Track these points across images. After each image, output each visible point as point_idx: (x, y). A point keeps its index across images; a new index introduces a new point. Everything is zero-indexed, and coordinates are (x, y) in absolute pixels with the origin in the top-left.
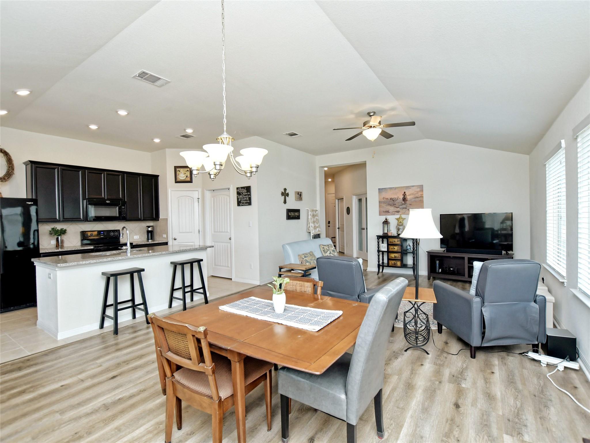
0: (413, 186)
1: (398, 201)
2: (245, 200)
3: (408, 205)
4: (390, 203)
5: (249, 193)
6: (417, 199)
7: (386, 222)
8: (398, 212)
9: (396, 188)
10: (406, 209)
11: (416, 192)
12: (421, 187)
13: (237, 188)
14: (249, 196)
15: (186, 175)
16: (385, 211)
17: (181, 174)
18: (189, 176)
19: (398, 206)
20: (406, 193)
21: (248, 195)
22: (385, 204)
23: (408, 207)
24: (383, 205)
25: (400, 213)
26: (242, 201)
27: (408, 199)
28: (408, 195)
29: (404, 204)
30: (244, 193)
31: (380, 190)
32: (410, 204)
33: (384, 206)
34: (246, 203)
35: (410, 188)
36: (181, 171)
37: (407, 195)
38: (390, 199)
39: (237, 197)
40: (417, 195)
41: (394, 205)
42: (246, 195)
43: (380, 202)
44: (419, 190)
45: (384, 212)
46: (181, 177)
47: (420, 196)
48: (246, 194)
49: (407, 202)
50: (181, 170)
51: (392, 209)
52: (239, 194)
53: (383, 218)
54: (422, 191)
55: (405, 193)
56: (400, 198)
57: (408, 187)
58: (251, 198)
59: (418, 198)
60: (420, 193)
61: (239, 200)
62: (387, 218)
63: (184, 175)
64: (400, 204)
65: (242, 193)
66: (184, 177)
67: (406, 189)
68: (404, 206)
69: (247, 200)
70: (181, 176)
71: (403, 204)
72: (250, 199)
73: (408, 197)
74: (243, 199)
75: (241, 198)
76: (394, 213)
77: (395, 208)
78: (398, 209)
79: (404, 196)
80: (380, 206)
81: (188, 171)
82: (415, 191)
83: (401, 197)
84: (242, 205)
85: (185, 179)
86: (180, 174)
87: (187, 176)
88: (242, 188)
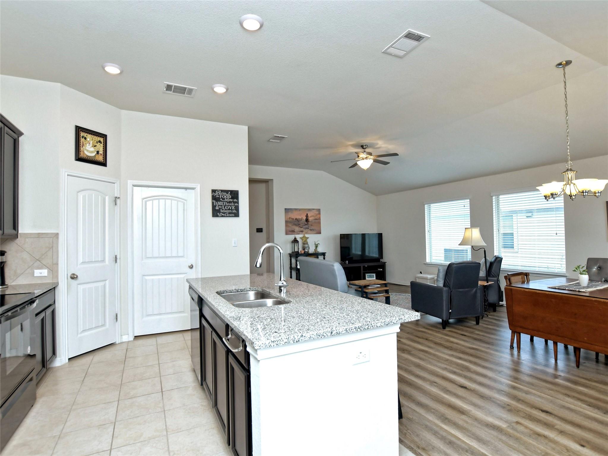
0: (314, 209)
1: (302, 222)
2: (229, 209)
3: (310, 226)
4: (296, 223)
5: (235, 200)
6: (316, 221)
7: (295, 241)
8: (302, 231)
9: (300, 210)
10: (308, 229)
11: (315, 215)
12: (319, 210)
13: (214, 191)
14: (236, 204)
15: (97, 149)
16: (291, 230)
17: (88, 145)
18: (101, 152)
19: (301, 226)
20: (308, 215)
21: (235, 202)
22: (291, 224)
23: (310, 227)
25: (304, 233)
26: (222, 210)
27: (310, 220)
28: (310, 217)
29: (307, 224)
30: (226, 199)
31: (287, 210)
32: (311, 225)
33: (290, 225)
34: (229, 213)
35: (311, 211)
36: (88, 139)
37: (309, 216)
38: (295, 219)
39: (213, 203)
40: (316, 217)
41: (298, 225)
42: (230, 202)
43: (286, 222)
44: (317, 213)
45: (290, 231)
46: (88, 151)
47: (318, 218)
48: (231, 200)
49: (310, 223)
50: (89, 137)
51: (297, 229)
52: (214, 198)
53: (291, 237)
54: (320, 214)
55: (307, 214)
56: (303, 219)
57: (309, 210)
58: (239, 207)
59: (317, 219)
60: (318, 216)
61: (217, 208)
62: (296, 237)
63: (92, 149)
64: (303, 224)
65: (224, 199)
66: (92, 152)
67: (308, 211)
68: (307, 226)
69: (232, 210)
70: (87, 148)
71: (306, 224)
72: (237, 208)
73: (310, 219)
74: (224, 207)
75: (222, 206)
76: (299, 232)
77: (300, 228)
78: (302, 229)
79: (307, 217)
80: (286, 226)
81: (100, 142)
82: (315, 214)
83: (305, 218)
84: (222, 216)
85: (95, 156)
86: (86, 144)
87: (98, 152)
88: (222, 191)
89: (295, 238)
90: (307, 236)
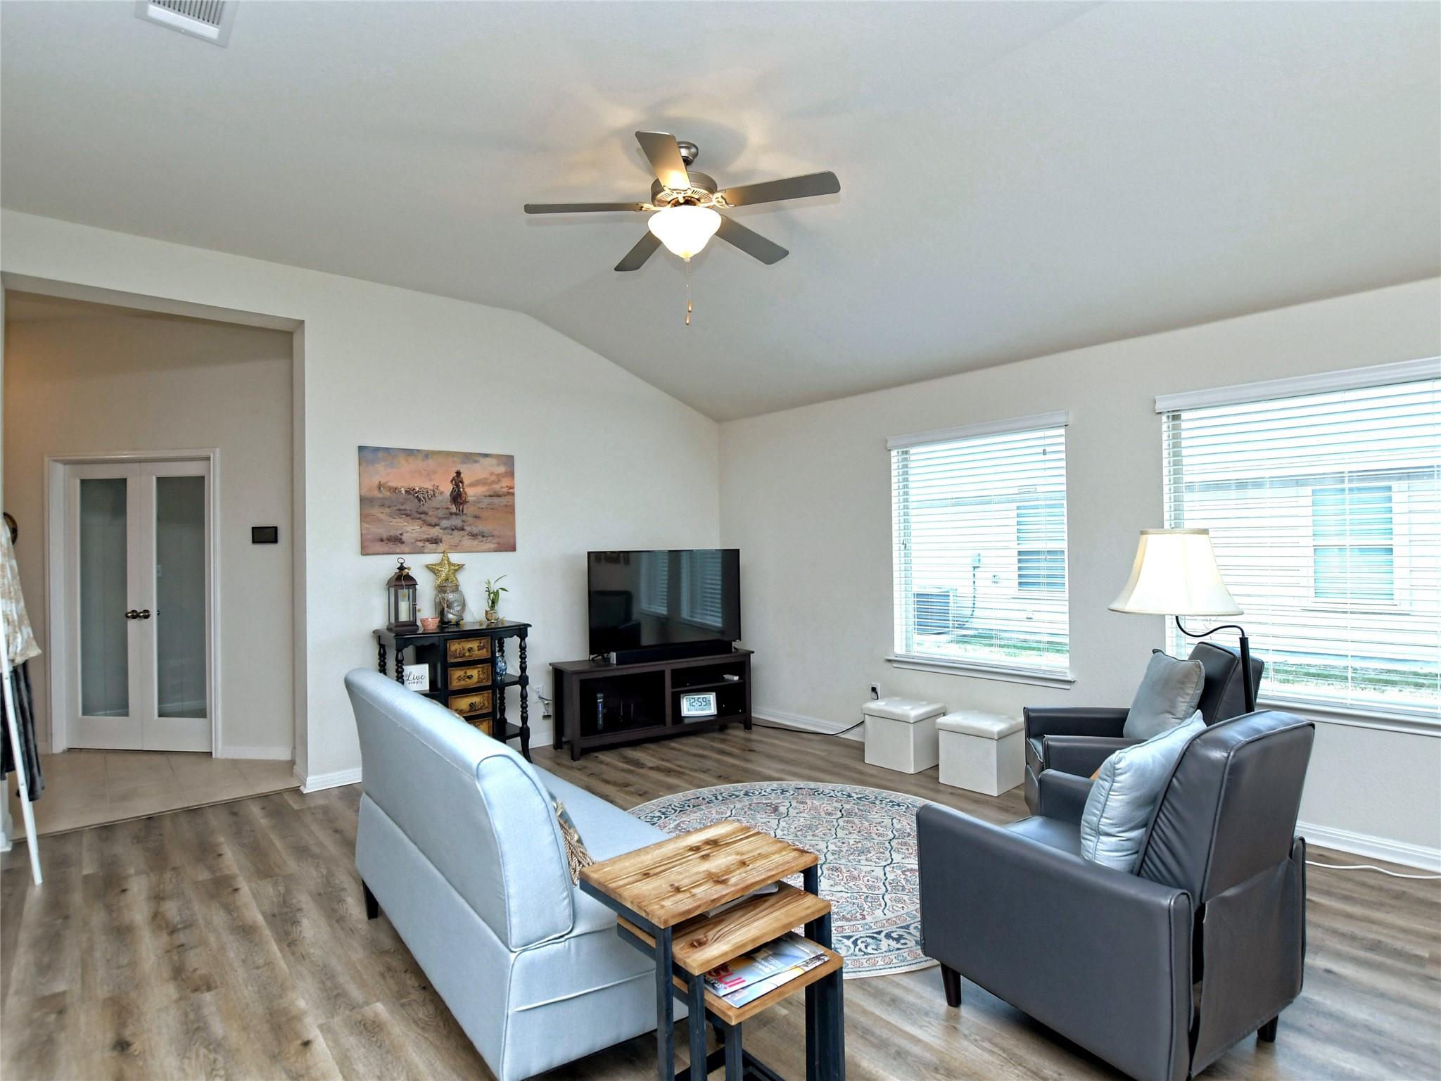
0: (486, 456)
1: (435, 503)
3: (470, 519)
4: (407, 507)
6: (496, 500)
7: (402, 580)
8: (436, 541)
9: (427, 455)
10: (462, 532)
11: (493, 478)
12: (509, 461)
16: (385, 536)
19: (434, 520)
20: (462, 475)
22: (388, 510)
23: (470, 525)
24: (376, 511)
25: (442, 547)
27: (469, 499)
28: (472, 485)
29: (456, 514)
31: (367, 454)
32: (476, 517)
33: (382, 516)
35: (476, 462)
37: (466, 482)
38: (406, 491)
40: (497, 487)
41: (420, 515)
43: (364, 501)
44: (501, 469)
45: (382, 540)
47: (506, 490)
49: (468, 509)
51: (412, 530)
53: (386, 565)
54: (511, 474)
55: (458, 473)
56: (441, 493)
57: (469, 457)
59: (499, 496)
60: (505, 482)
62: (405, 565)
64: (440, 513)
67: (464, 463)
68: (456, 521)
71: (451, 514)
73: (471, 493)
76: (420, 544)
77: (425, 528)
78: (435, 532)
79: (457, 485)
80: (364, 517)
82: (492, 474)
83: (447, 488)
89: (401, 568)
90: (455, 558)
